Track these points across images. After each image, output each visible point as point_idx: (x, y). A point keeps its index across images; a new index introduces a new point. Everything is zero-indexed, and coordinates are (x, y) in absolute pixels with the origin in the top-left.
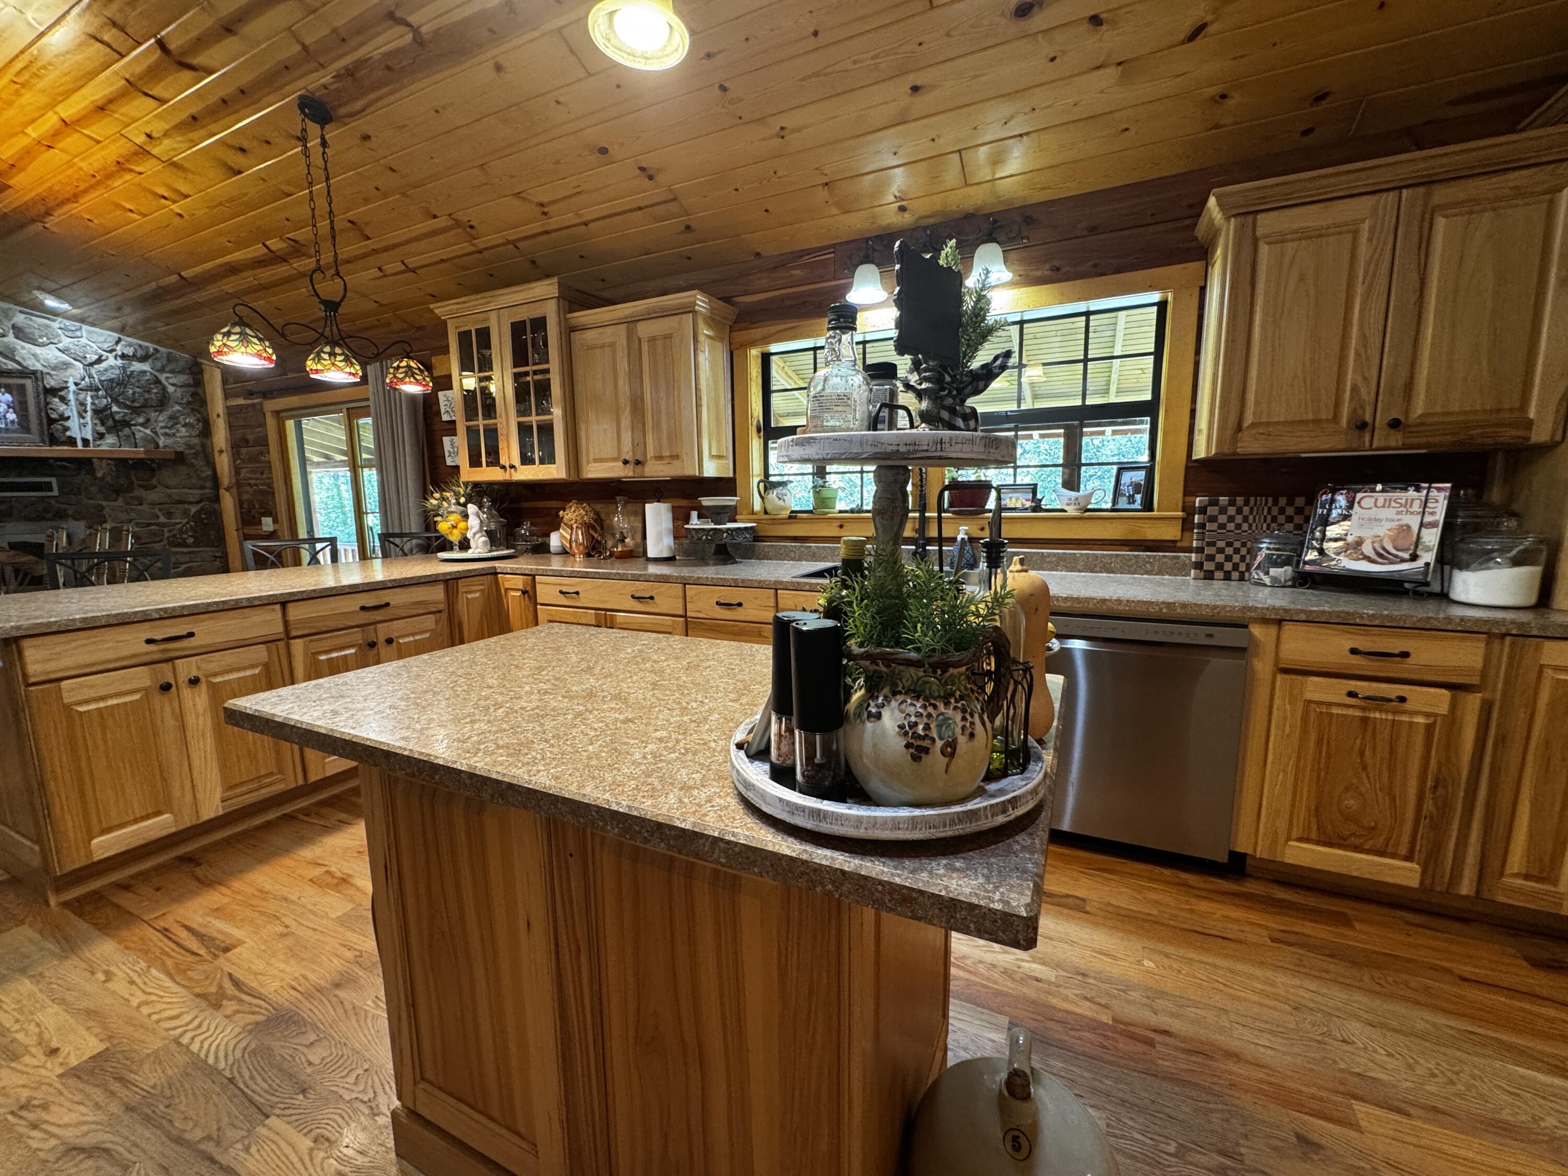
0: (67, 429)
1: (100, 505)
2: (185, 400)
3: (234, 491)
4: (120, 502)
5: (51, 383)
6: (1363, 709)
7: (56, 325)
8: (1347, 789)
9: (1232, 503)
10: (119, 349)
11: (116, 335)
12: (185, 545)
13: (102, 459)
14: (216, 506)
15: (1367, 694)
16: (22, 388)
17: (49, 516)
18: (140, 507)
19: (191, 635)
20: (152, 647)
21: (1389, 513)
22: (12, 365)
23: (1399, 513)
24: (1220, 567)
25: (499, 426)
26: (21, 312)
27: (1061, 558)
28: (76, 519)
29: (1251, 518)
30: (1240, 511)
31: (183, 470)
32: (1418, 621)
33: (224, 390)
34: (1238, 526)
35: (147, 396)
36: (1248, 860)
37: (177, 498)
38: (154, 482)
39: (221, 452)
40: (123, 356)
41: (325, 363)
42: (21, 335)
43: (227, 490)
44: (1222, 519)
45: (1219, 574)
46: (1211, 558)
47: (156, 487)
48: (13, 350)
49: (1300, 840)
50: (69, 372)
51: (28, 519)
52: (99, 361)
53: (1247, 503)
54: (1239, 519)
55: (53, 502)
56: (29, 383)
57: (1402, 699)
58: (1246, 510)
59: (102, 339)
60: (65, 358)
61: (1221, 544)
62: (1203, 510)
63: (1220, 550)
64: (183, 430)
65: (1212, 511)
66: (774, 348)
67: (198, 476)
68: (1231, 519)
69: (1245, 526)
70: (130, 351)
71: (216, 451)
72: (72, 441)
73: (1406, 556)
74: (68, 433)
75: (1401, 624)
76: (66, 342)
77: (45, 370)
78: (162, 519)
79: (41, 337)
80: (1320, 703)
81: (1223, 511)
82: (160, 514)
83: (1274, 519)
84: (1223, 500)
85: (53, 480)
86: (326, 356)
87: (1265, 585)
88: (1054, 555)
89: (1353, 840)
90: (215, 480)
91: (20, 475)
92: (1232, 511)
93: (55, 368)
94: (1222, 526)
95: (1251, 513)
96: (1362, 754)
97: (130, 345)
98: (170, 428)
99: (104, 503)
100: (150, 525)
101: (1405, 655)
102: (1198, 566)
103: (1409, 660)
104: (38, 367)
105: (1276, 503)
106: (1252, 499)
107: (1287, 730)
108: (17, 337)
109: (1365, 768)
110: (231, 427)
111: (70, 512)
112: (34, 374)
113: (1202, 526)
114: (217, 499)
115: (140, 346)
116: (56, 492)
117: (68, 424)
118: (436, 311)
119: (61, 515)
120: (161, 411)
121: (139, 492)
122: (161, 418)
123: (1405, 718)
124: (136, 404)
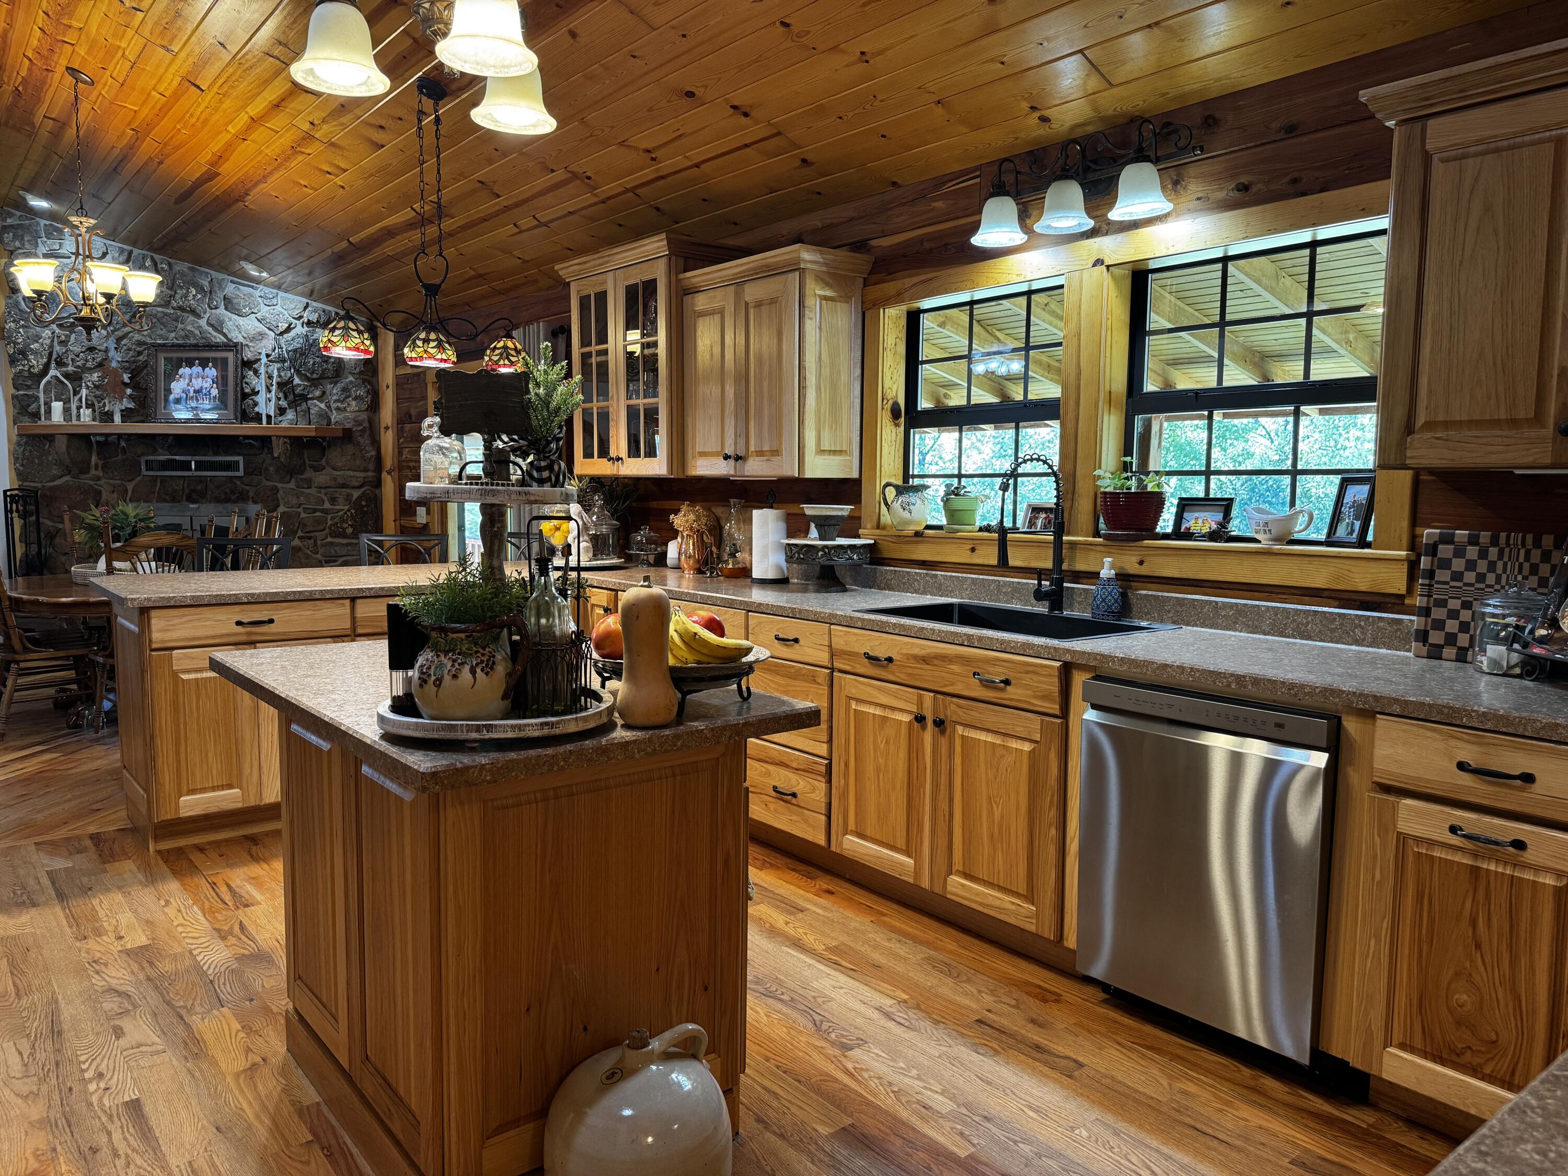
0: (256, 404)
1: (276, 487)
2: (358, 370)
3: (395, 474)
4: (292, 485)
5: (248, 355)
6: (1475, 856)
7: (257, 293)
8: (1457, 974)
9: (1473, 541)
10: (307, 316)
11: (305, 300)
12: (344, 536)
13: (278, 437)
14: (377, 492)
15: (1476, 831)
16: (225, 361)
17: (233, 498)
18: (308, 491)
19: (271, 621)
20: (240, 629)
22: (220, 339)
24: (1451, 639)
25: (611, 410)
26: (232, 282)
27: (1240, 611)
28: (255, 502)
29: (1500, 565)
30: (1483, 554)
31: (350, 449)
32: (1543, 728)
33: (395, 356)
34: (1481, 578)
35: (325, 366)
36: (1372, 1082)
37: (340, 481)
38: (323, 462)
39: (387, 428)
40: (309, 323)
41: (419, 350)
42: (230, 306)
43: (389, 473)
44: (1458, 564)
45: (1450, 652)
46: (1439, 625)
47: (324, 468)
48: (221, 323)
49: (1403, 1046)
50: (264, 342)
51: (218, 500)
52: (288, 329)
53: (1494, 542)
54: (1482, 566)
55: (238, 483)
56: (230, 356)
57: (1519, 845)
58: (1493, 552)
59: (293, 305)
60: (262, 328)
61: (1454, 604)
62: (1432, 550)
63: (1453, 614)
64: (354, 403)
65: (1445, 551)
66: (927, 304)
67: (363, 457)
68: (1471, 566)
69: (1491, 578)
70: (314, 317)
71: (383, 425)
72: (258, 418)
74: (256, 409)
75: (1520, 731)
76: (264, 311)
77: (245, 342)
78: (327, 505)
79: (244, 307)
80: (1418, 840)
81: (1460, 552)
82: (325, 498)
83: (1534, 570)
84: (1461, 534)
85: (240, 459)
86: (420, 343)
87: (1483, 671)
88: (1232, 606)
89: (1468, 1056)
90: (379, 459)
91: (216, 454)
92: (1472, 552)
93: (253, 339)
94: (1457, 576)
95: (1501, 557)
96: (1473, 923)
97: (315, 311)
98: (342, 402)
99: (280, 485)
100: (315, 511)
101: (1528, 778)
102: (1422, 636)
103: (1537, 787)
104: (240, 339)
105: (1537, 544)
106: (1503, 535)
107: (1378, 876)
108: (226, 309)
109: (1478, 946)
110: (398, 399)
111: (251, 494)
112: (233, 347)
113: (1430, 574)
114: (378, 484)
115: (324, 311)
116: (241, 473)
117: (257, 398)
118: (561, 273)
119: (243, 497)
120: (336, 383)
121: (309, 474)
122: (335, 391)
123: (1528, 876)
124: (315, 376)
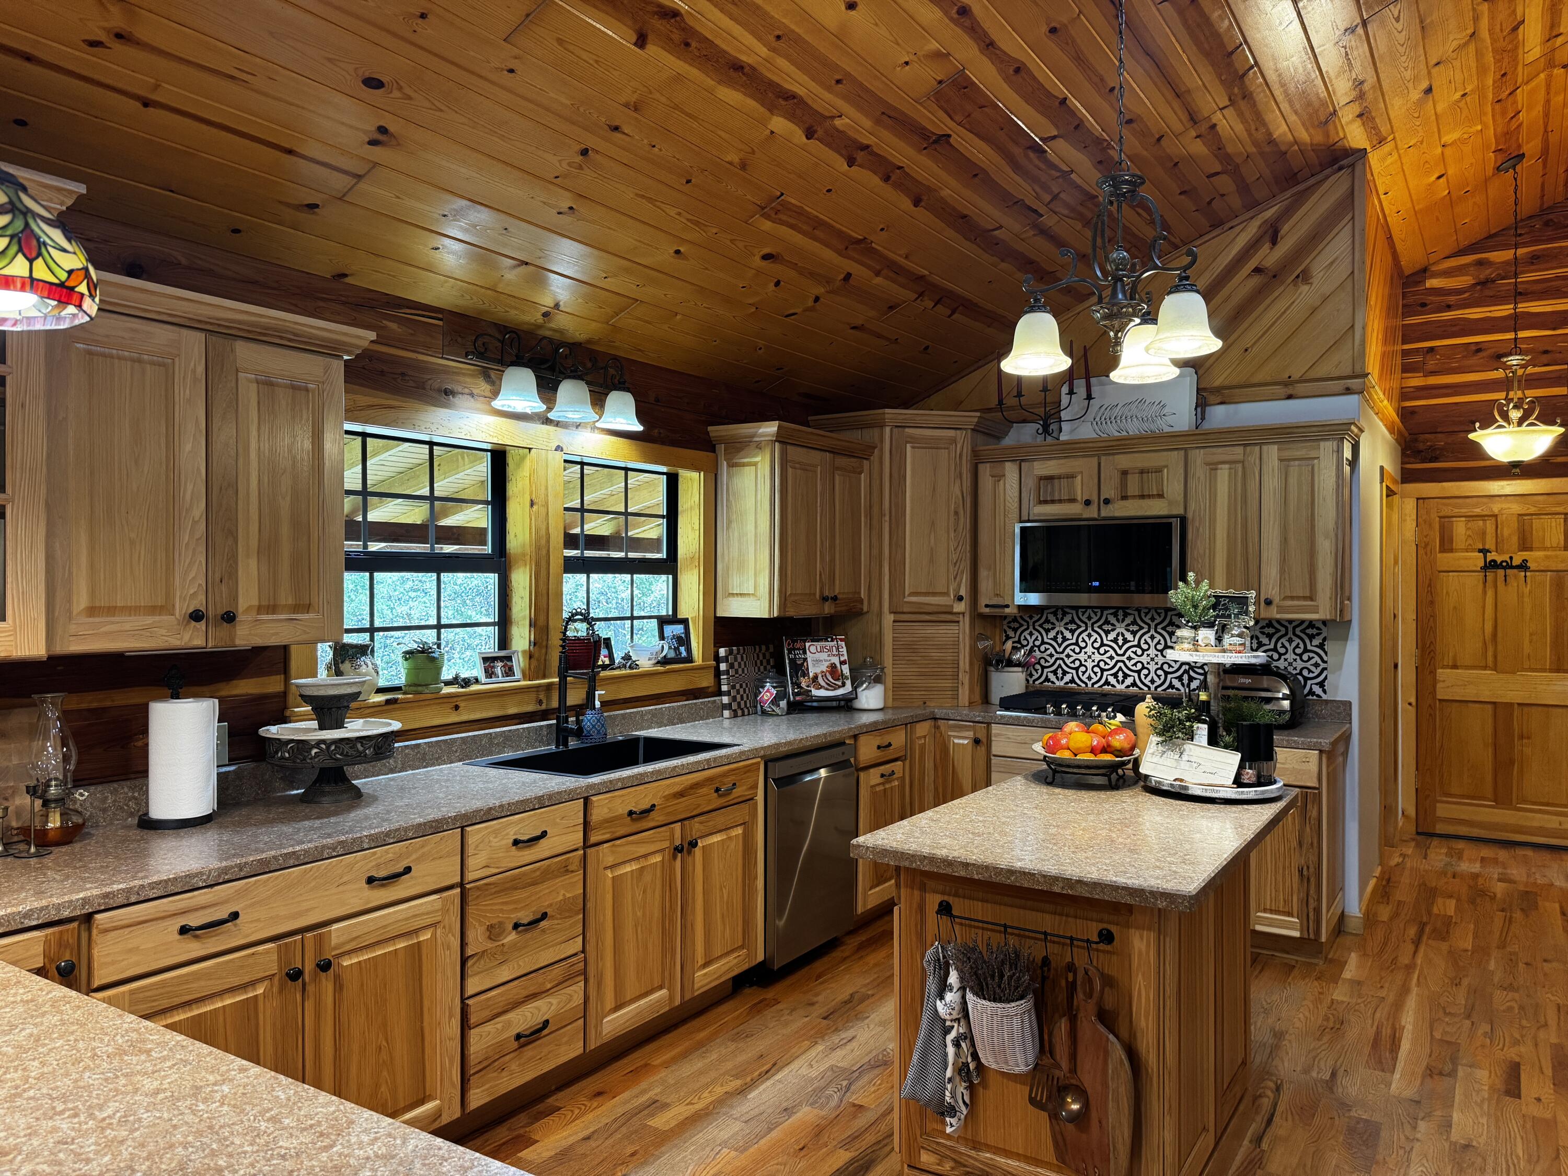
9: (738, 652)
21: (824, 656)
23: (829, 656)
24: (739, 705)
30: (742, 658)
34: (743, 671)
44: (736, 665)
46: (734, 699)
53: (745, 651)
54: (743, 665)
58: (745, 657)
61: (737, 687)
62: (726, 659)
63: (738, 692)
65: (731, 659)
68: (740, 665)
69: (740, 671)
73: (840, 683)
81: (736, 659)
83: (756, 663)
84: (735, 649)
87: (777, 715)
92: (739, 658)
94: (736, 672)
95: (747, 659)
101: (890, 745)
102: (729, 707)
113: (727, 672)
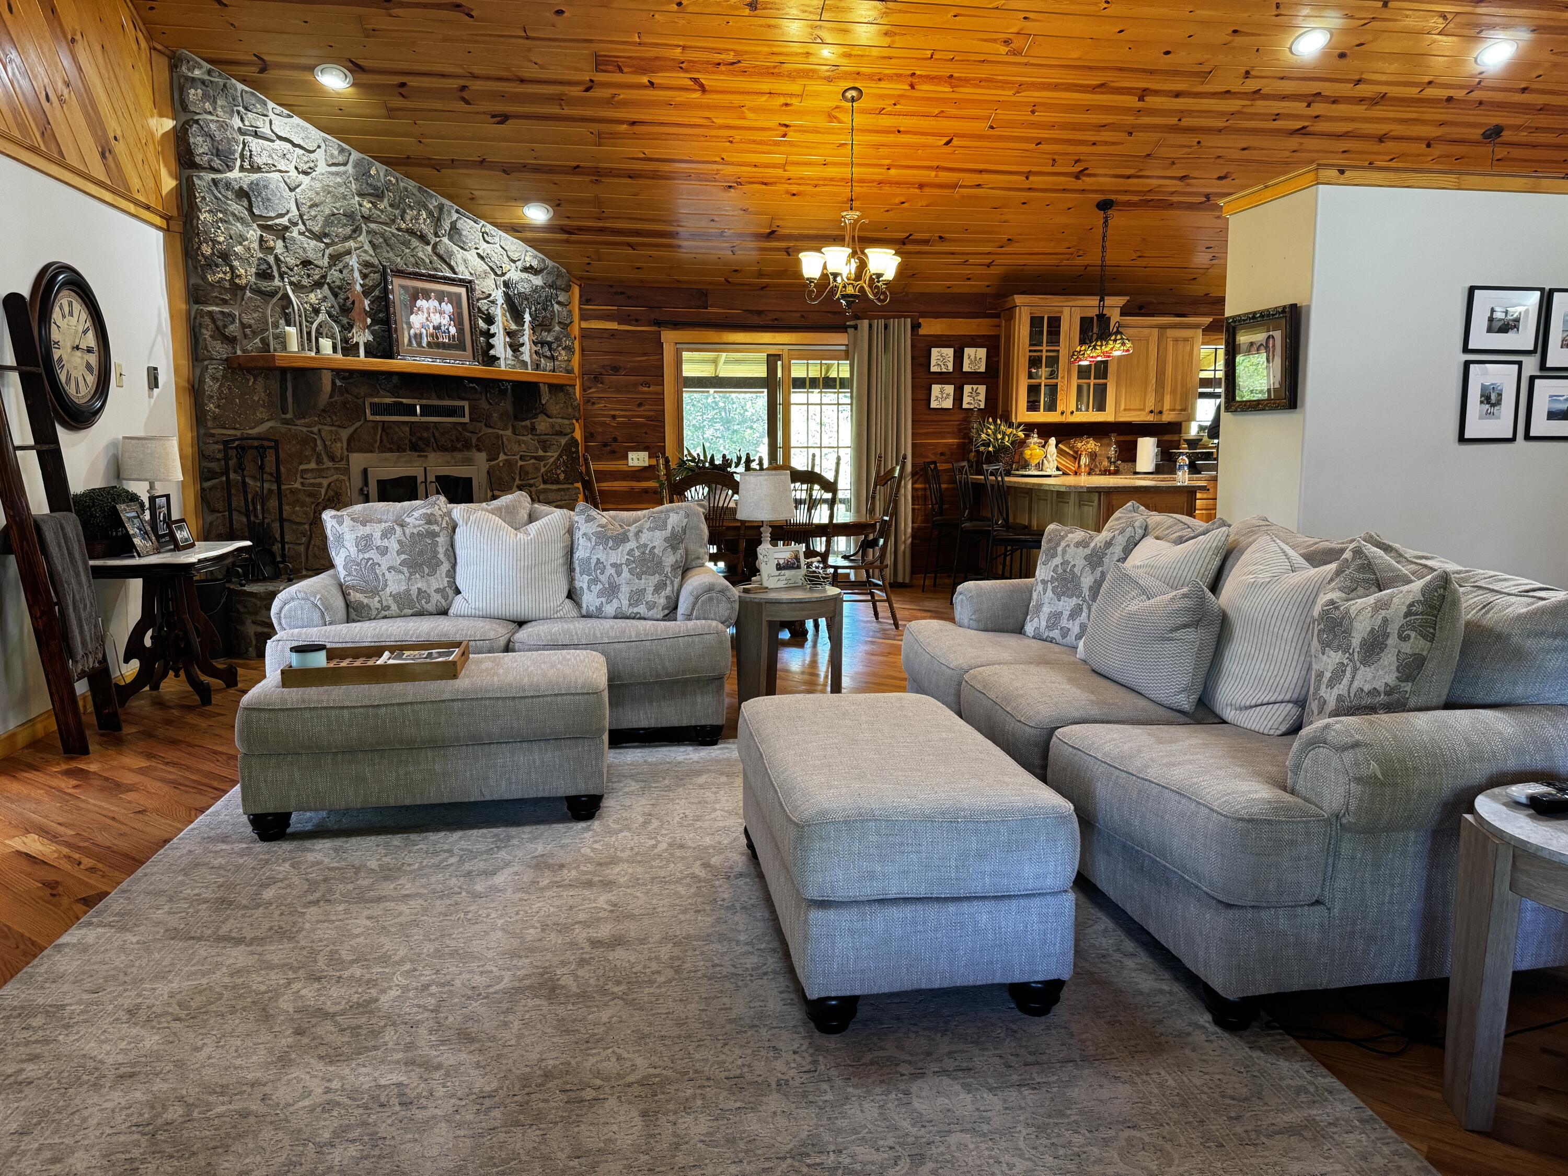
1: (499, 434)
4: (510, 432)
7: (479, 227)
10: (528, 260)
11: (524, 245)
12: (558, 482)
17: (458, 446)
18: (524, 438)
25: (1060, 384)
26: (457, 212)
28: (479, 450)
31: (561, 397)
33: (580, 309)
37: (557, 428)
40: (529, 268)
42: (457, 237)
47: (538, 416)
48: (451, 254)
50: (486, 281)
51: (443, 449)
52: (508, 271)
55: (463, 429)
56: (463, 291)
59: (514, 248)
60: (484, 265)
64: (563, 352)
67: (572, 405)
70: (535, 263)
78: (541, 453)
79: (470, 241)
82: (538, 445)
85: (466, 404)
93: (479, 277)
97: (535, 257)
99: (501, 432)
100: (531, 458)
108: (451, 239)
111: (474, 441)
115: (541, 259)
116: (466, 419)
120: (549, 331)
